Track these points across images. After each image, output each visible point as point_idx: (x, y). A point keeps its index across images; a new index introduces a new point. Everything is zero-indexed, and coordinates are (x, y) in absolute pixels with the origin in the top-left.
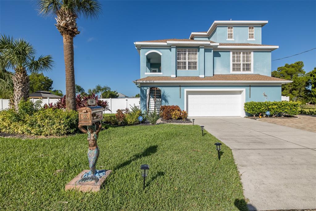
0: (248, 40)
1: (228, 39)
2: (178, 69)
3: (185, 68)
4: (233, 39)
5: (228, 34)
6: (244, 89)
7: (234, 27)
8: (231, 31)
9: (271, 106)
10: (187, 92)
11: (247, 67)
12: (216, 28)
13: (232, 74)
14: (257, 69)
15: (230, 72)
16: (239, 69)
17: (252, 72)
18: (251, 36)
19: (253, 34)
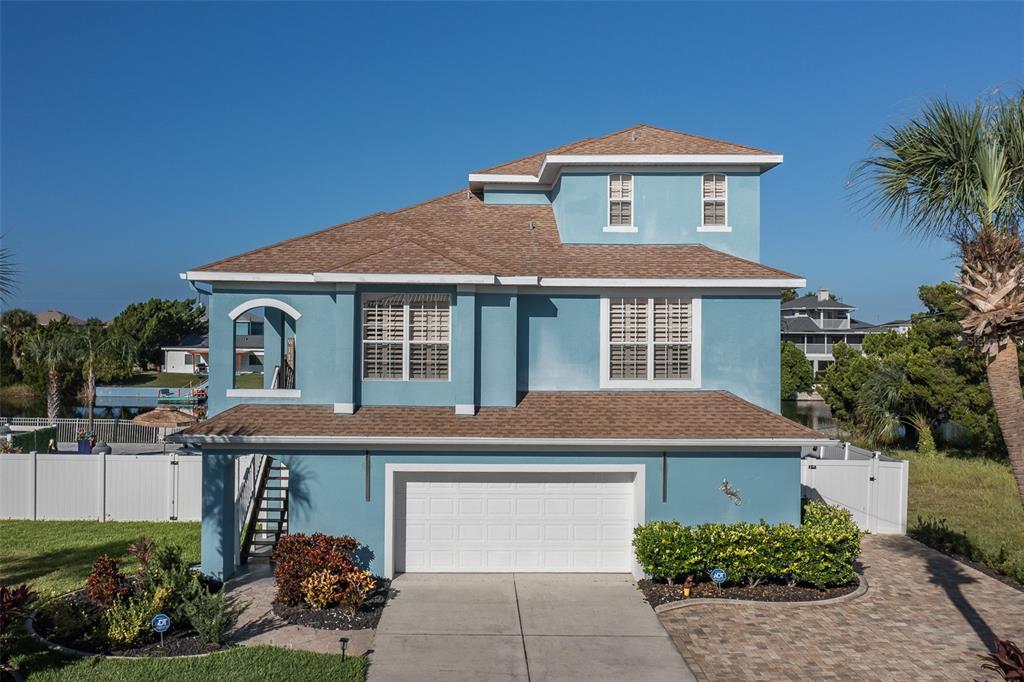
0: (699, 229)
1: (609, 229)
2: (366, 376)
3: (396, 369)
4: (632, 229)
5: (612, 204)
6: (639, 468)
7: (635, 174)
8: (624, 192)
9: (730, 549)
10: (396, 474)
11: (675, 360)
12: (560, 179)
13: (609, 393)
14: (720, 368)
15: (597, 380)
16: (639, 371)
17: (695, 382)
18: (713, 212)
19: (723, 204)
